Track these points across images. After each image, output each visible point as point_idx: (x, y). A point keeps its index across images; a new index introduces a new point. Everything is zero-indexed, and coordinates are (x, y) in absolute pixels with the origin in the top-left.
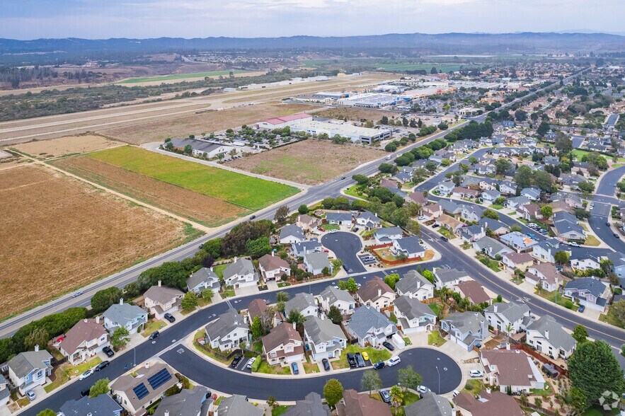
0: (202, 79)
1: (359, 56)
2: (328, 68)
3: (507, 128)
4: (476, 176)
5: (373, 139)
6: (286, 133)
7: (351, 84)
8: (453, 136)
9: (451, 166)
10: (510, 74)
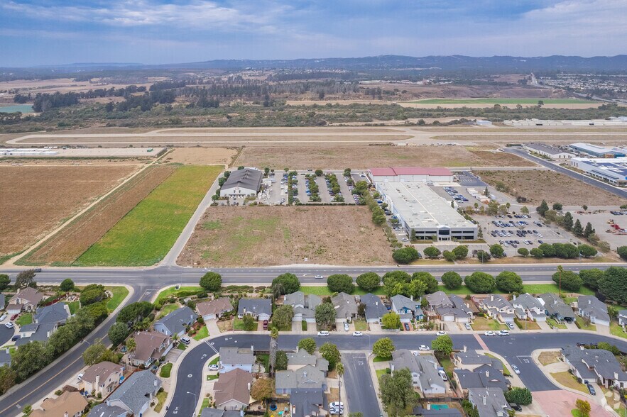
0: (491, 105)
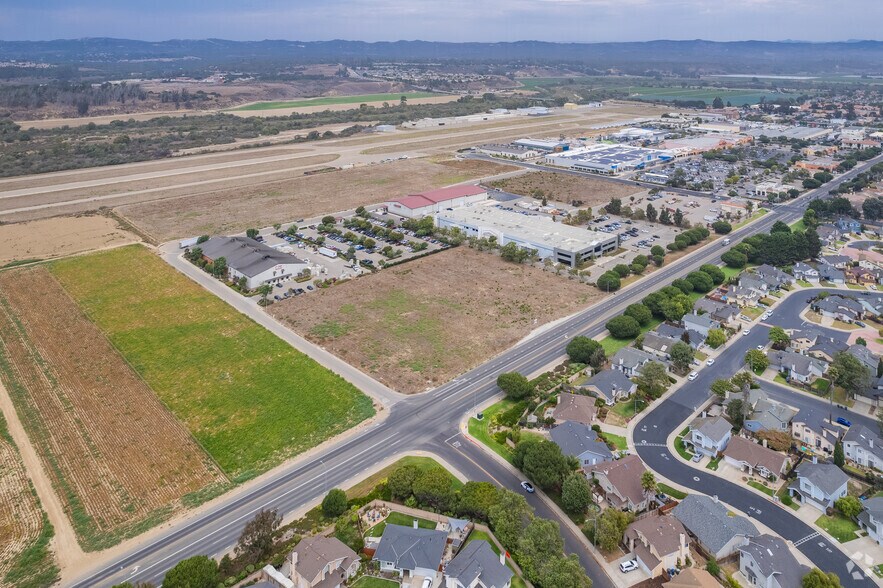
0: (356, 106)
1: (609, 73)
2: (555, 92)
3: (847, 235)
4: (782, 384)
5: (578, 256)
6: (425, 229)
7: (581, 123)
8: (739, 257)
9: (728, 344)
10: (844, 112)
